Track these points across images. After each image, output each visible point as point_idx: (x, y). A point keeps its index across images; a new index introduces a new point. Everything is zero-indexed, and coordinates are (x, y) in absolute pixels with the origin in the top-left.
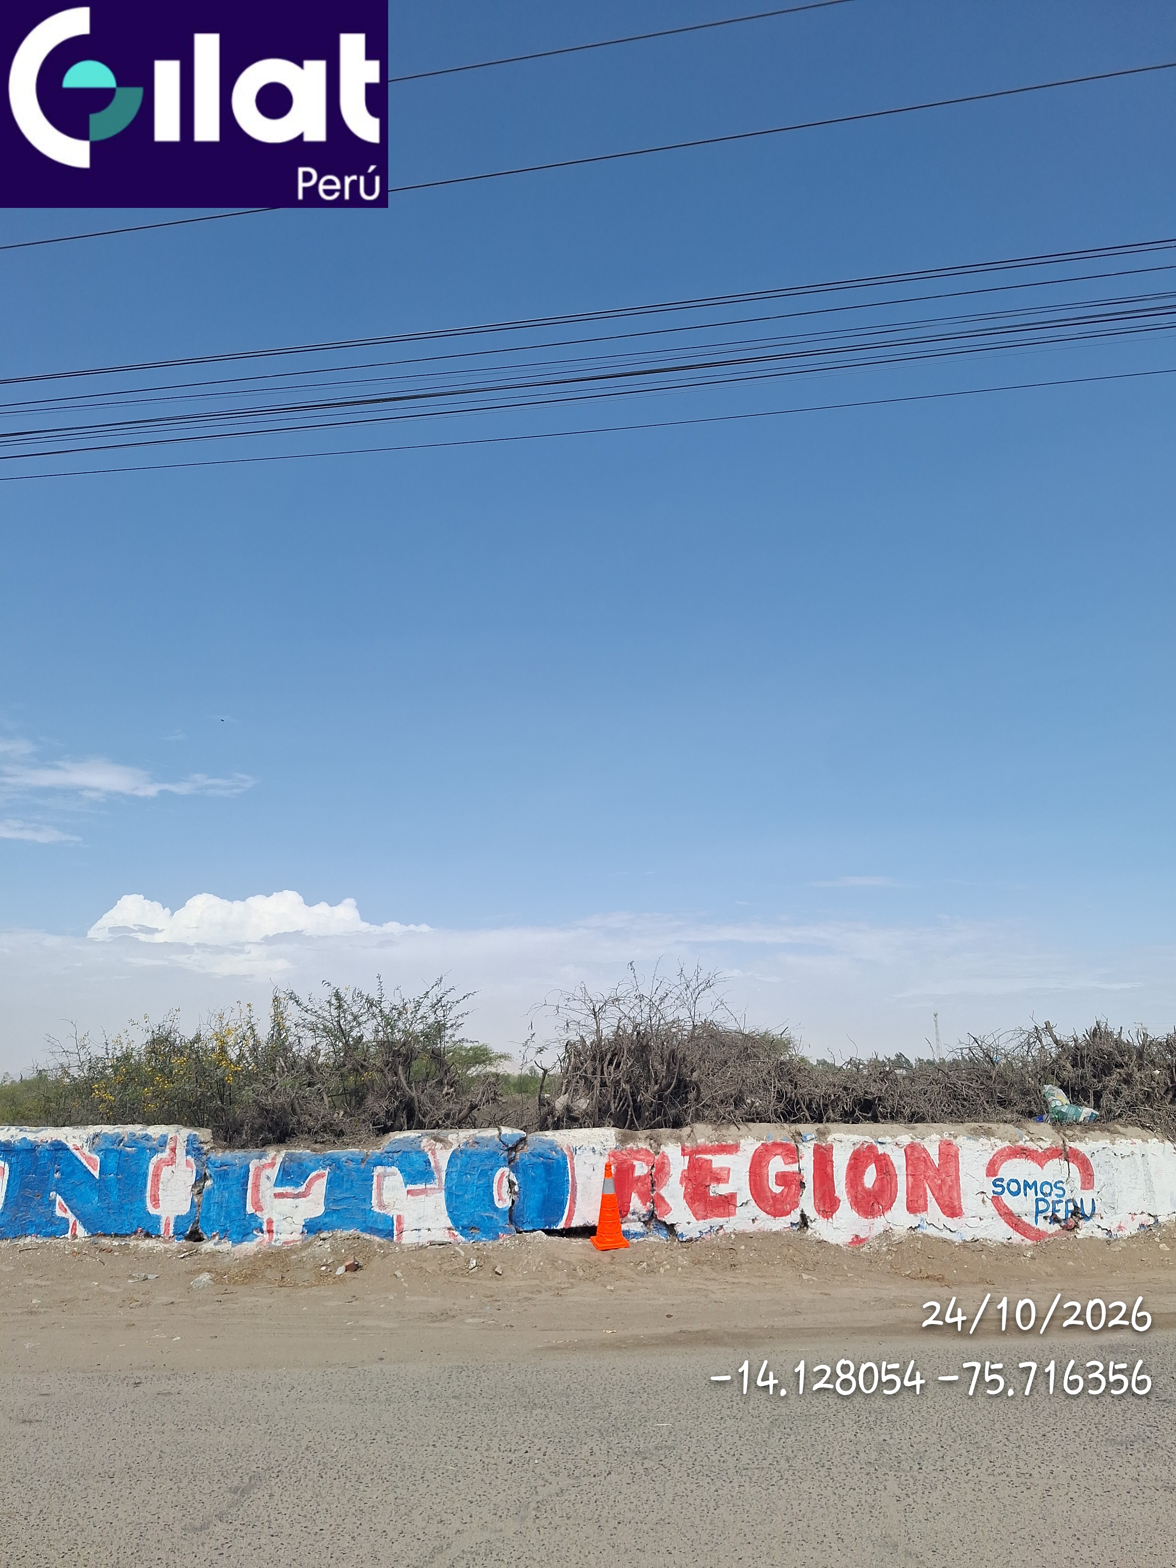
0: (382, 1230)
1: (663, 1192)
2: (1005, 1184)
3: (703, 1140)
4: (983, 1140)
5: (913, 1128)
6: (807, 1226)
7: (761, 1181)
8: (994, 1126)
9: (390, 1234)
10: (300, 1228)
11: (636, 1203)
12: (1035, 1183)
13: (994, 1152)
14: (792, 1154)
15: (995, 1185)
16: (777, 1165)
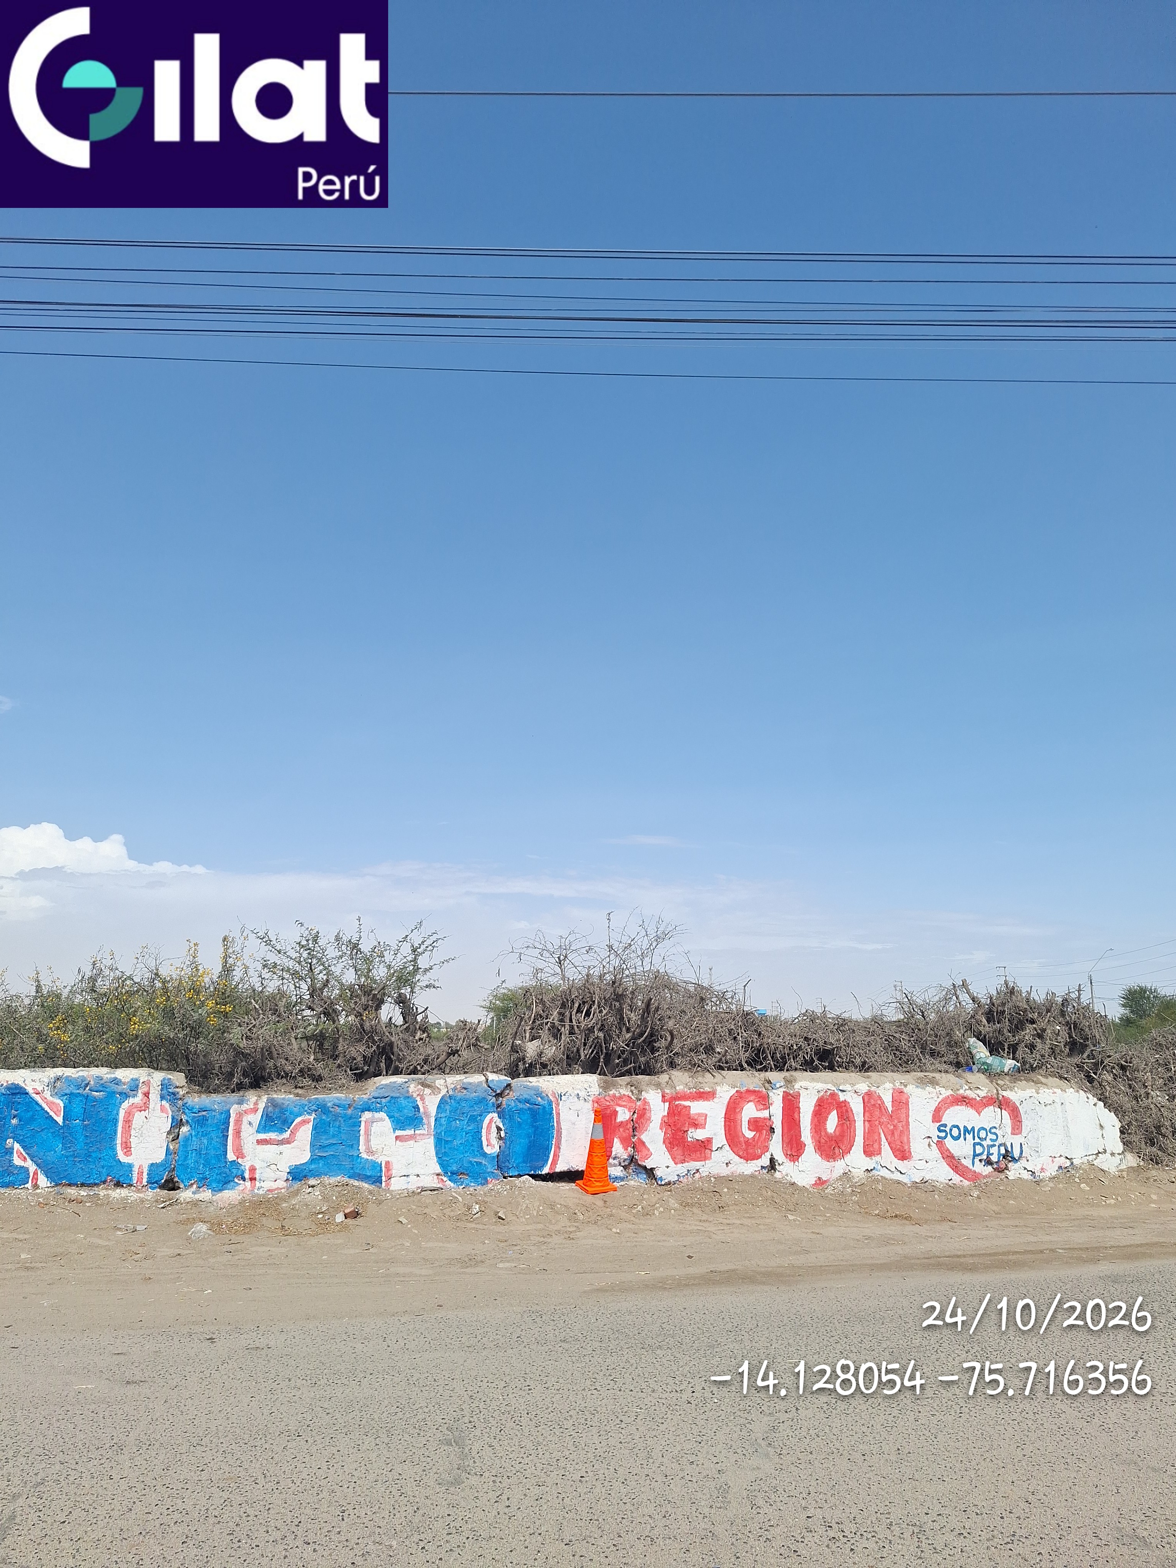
0: (370, 1176)
1: (644, 1137)
2: (948, 1129)
3: (681, 1087)
4: (929, 1089)
5: (868, 1077)
6: (775, 1170)
7: (735, 1127)
8: (937, 1075)
9: (378, 1181)
10: (285, 1176)
11: (618, 1148)
12: (973, 1128)
13: (939, 1100)
14: (763, 1101)
15: (940, 1131)
16: (750, 1111)
